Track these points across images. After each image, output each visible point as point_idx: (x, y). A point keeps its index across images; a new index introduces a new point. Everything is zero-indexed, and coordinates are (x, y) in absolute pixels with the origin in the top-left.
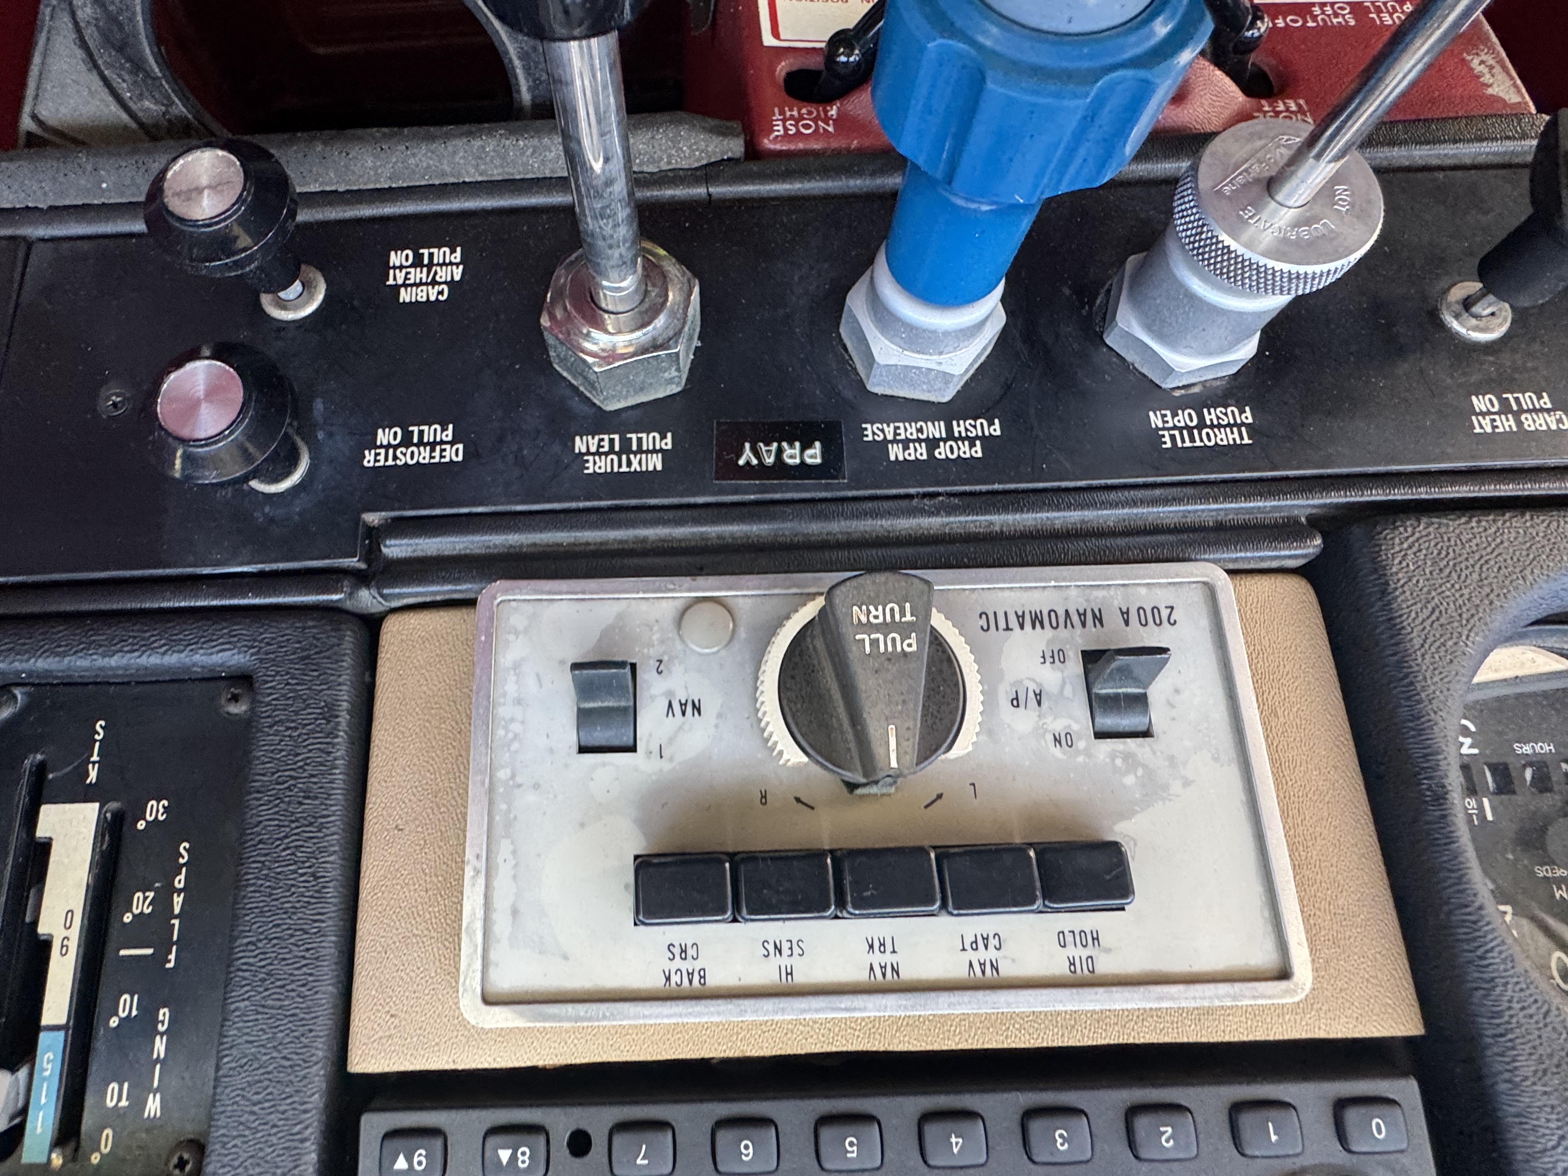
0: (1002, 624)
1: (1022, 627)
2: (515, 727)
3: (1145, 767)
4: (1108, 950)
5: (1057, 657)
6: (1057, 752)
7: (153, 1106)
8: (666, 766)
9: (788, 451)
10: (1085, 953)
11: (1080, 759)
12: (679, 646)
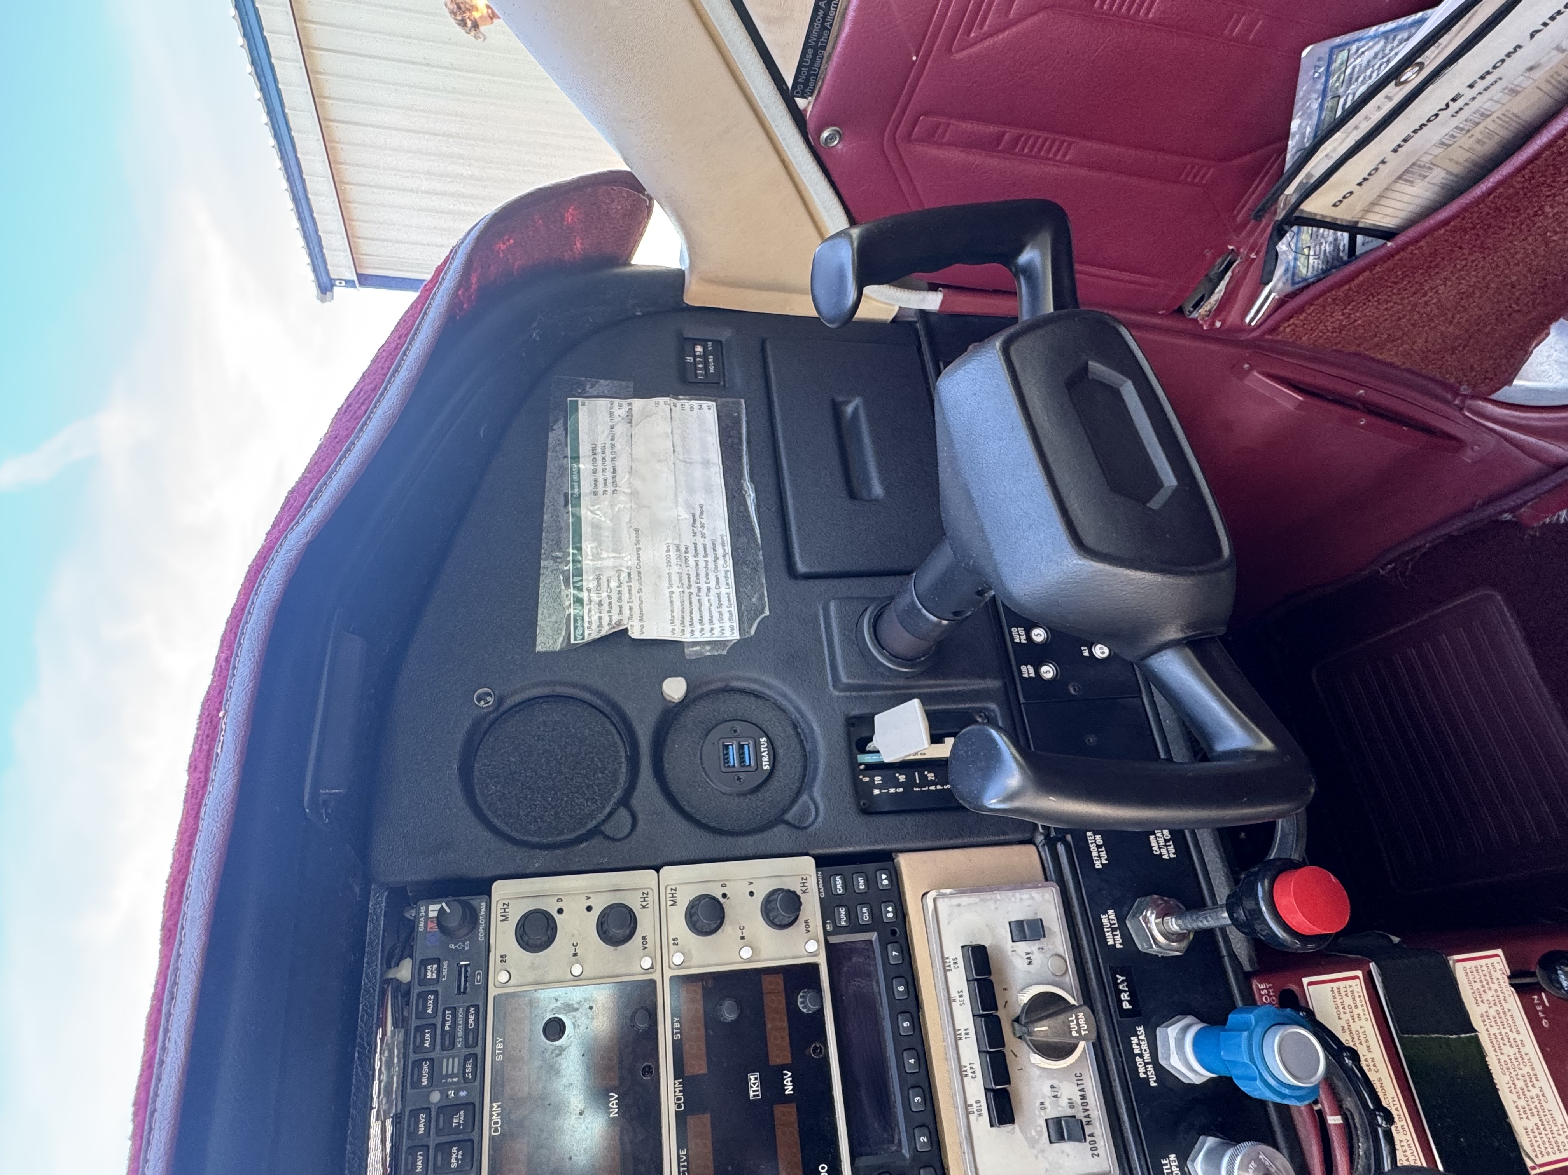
0: (1079, 1082)
1: (1080, 1090)
2: (1013, 899)
3: (1039, 1139)
4: (977, 1120)
5: (1072, 1105)
6: (1038, 1103)
7: (876, 792)
8: (1010, 953)
9: (1126, 995)
10: (975, 1110)
11: (1037, 1113)
12: (1049, 955)
